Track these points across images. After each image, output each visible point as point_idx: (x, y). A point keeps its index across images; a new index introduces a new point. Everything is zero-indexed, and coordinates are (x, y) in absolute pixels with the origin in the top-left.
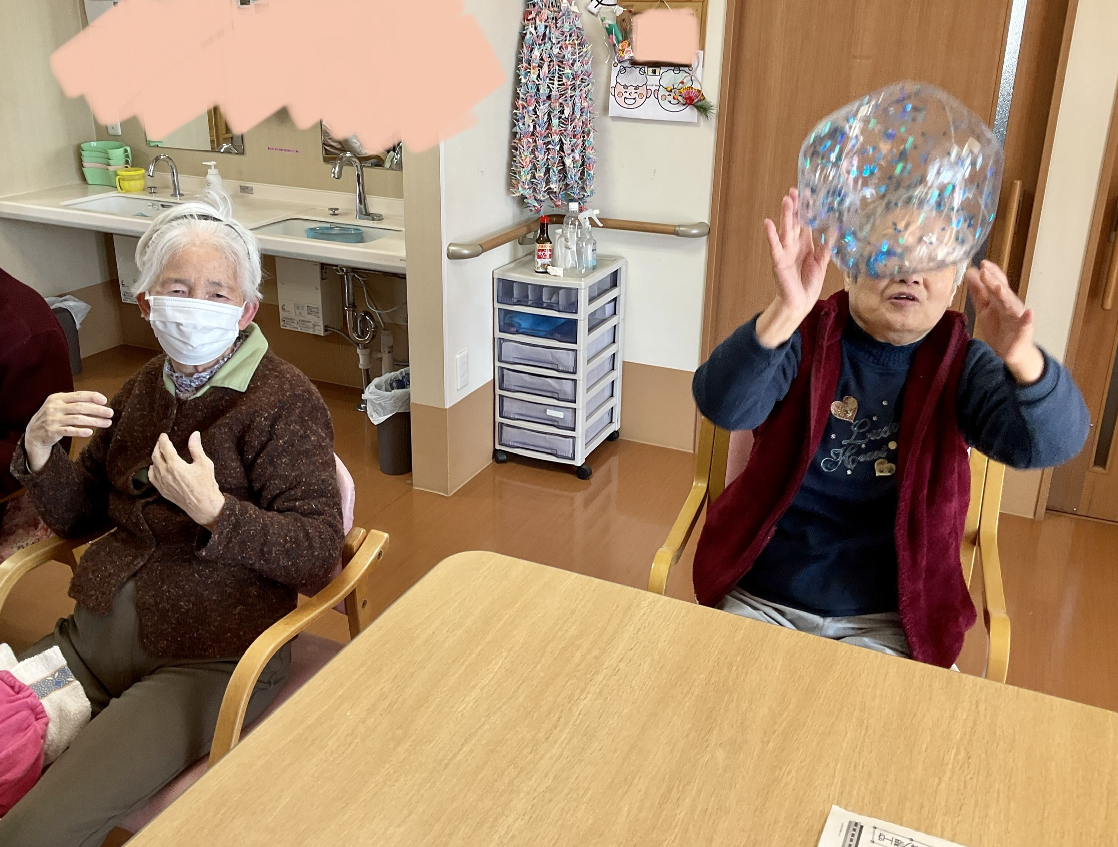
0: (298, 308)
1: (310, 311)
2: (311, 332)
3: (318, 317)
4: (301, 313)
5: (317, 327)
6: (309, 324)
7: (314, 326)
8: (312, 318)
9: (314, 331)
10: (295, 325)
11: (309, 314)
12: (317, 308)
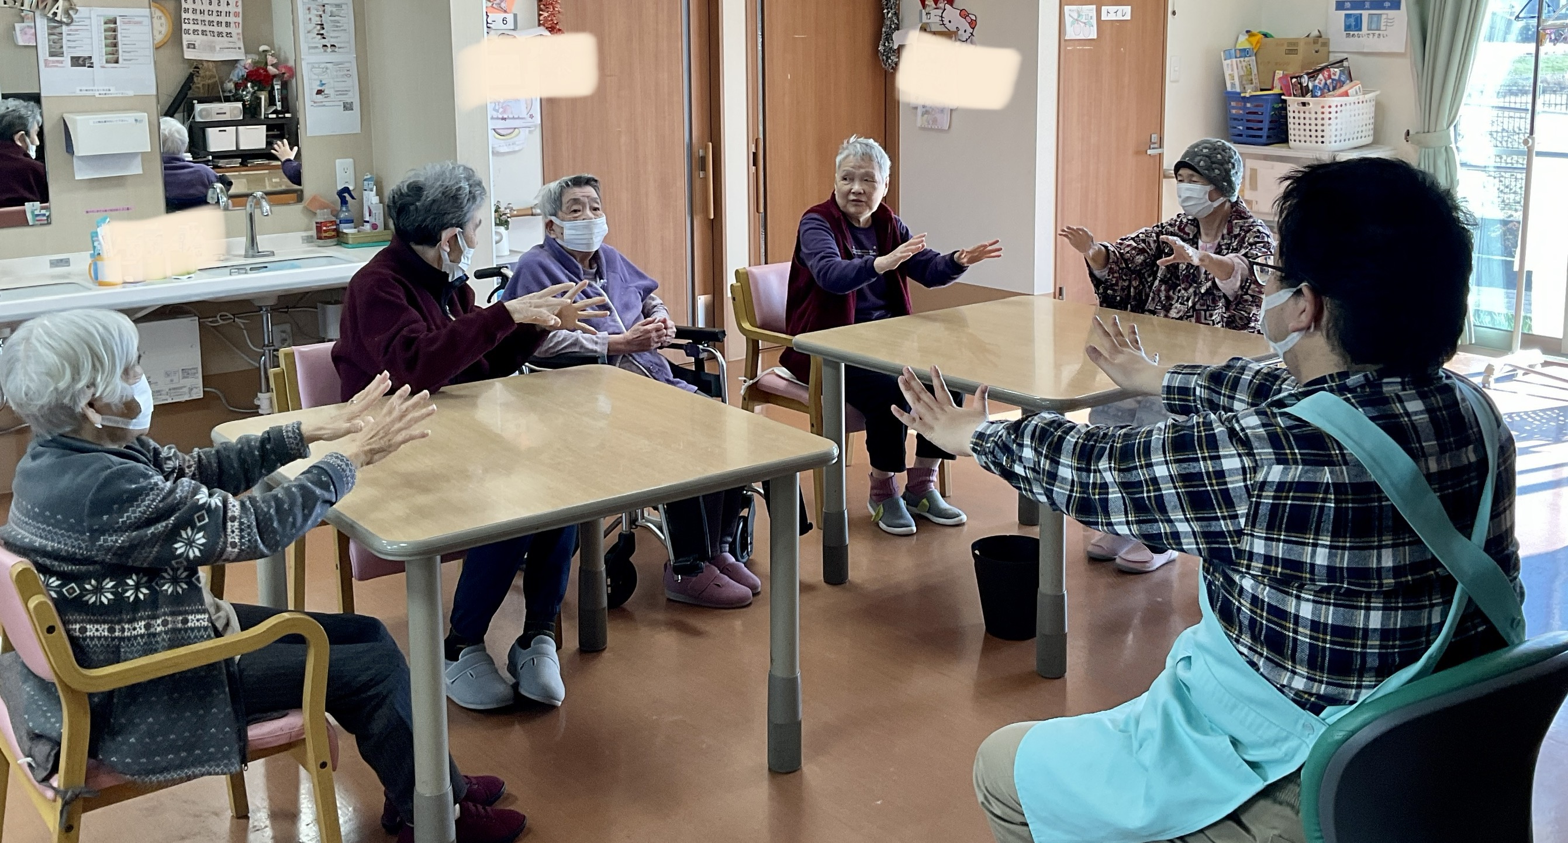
0: (168, 375)
1: (186, 373)
2: (187, 398)
3: (197, 378)
4: (172, 381)
5: (195, 390)
6: (184, 390)
7: (192, 389)
8: (189, 382)
9: (190, 396)
10: (164, 397)
11: (184, 377)
12: (196, 369)
